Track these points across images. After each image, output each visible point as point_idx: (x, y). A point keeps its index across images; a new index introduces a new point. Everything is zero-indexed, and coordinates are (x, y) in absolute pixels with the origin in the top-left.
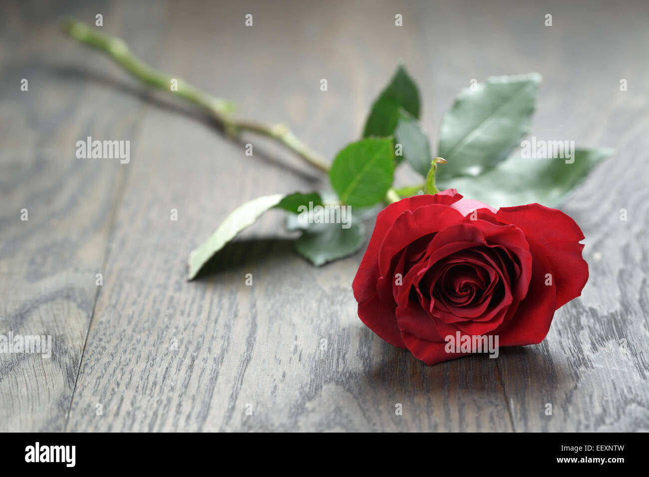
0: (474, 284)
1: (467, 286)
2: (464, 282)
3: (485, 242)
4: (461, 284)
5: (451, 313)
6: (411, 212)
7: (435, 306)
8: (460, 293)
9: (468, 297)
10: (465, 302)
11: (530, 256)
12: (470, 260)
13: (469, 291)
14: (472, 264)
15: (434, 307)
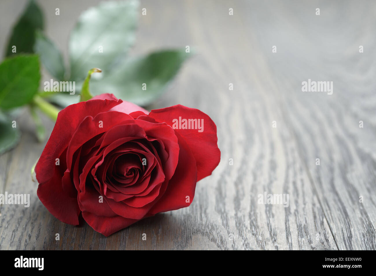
0: (137, 168)
1: (132, 170)
2: (130, 168)
3: (146, 137)
4: (127, 169)
5: (120, 193)
6: (92, 117)
7: (107, 189)
8: (127, 176)
9: (133, 179)
10: (130, 183)
11: (178, 147)
12: (134, 150)
13: (133, 175)
14: (137, 153)
15: (107, 191)
